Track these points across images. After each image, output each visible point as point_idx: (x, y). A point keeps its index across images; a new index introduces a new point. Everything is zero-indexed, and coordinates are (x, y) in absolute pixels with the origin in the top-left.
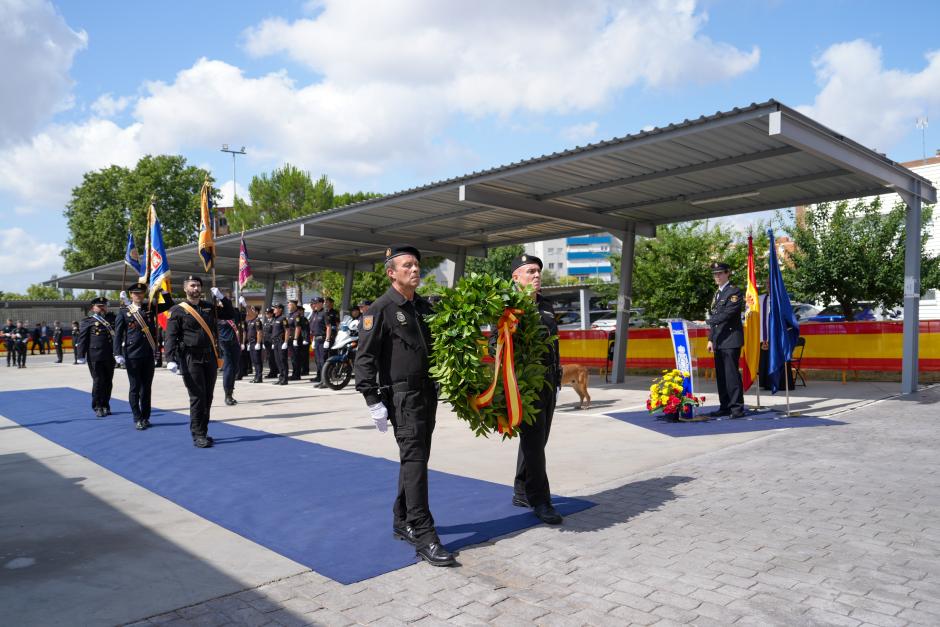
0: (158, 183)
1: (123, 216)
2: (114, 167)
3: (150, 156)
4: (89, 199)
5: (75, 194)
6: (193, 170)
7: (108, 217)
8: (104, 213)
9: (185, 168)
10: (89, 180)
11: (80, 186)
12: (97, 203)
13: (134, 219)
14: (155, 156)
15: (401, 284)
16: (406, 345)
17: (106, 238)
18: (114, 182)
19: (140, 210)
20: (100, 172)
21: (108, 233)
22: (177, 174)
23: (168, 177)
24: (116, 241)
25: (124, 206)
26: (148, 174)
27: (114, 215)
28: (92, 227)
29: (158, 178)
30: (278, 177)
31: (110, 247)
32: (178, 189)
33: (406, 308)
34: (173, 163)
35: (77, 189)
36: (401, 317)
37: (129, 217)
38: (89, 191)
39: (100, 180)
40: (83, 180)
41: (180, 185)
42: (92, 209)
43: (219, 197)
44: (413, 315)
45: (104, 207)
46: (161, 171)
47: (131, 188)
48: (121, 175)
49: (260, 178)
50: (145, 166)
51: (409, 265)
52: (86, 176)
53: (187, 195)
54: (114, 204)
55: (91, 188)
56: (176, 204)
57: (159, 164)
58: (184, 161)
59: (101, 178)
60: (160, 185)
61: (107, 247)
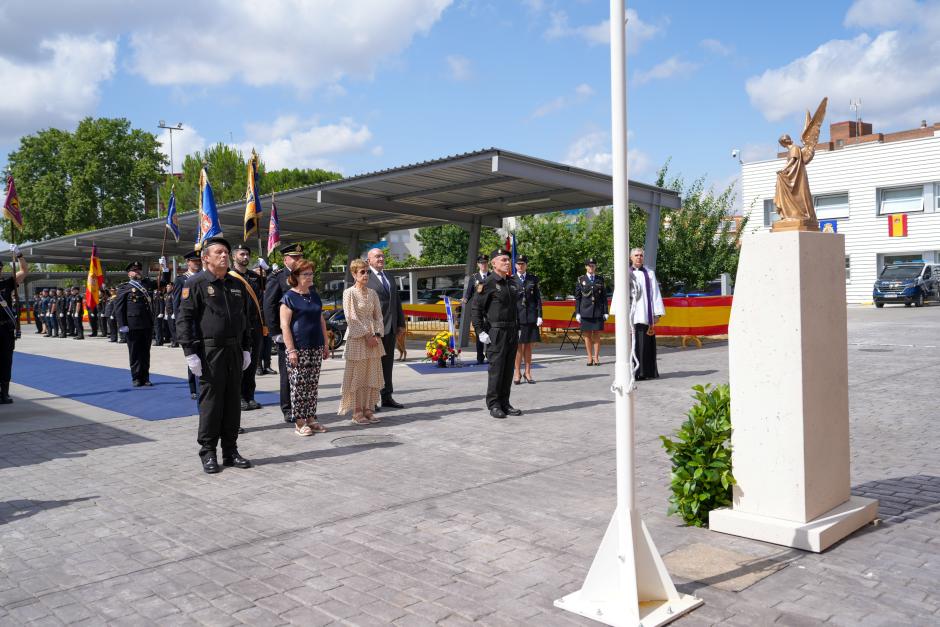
0: (100, 147)
1: (63, 183)
2: (53, 130)
3: (91, 119)
4: (27, 165)
5: (12, 159)
6: (137, 134)
7: (47, 185)
8: (44, 179)
9: (129, 132)
10: (27, 145)
11: (17, 151)
12: (36, 169)
13: (75, 186)
14: (96, 118)
15: (213, 265)
16: (213, 312)
17: (45, 207)
18: (54, 147)
19: (81, 177)
20: (38, 136)
21: (48, 201)
22: (120, 138)
23: (111, 142)
24: (57, 210)
25: (64, 172)
26: (90, 139)
27: (54, 182)
28: (30, 195)
29: (100, 143)
30: (211, 155)
31: (50, 216)
32: (122, 155)
33: (217, 284)
34: (116, 128)
35: (14, 154)
36: (211, 290)
37: (70, 183)
38: (27, 156)
39: (38, 144)
40: (21, 145)
41: (124, 150)
42: (31, 175)
43: (166, 163)
44: (221, 289)
45: (43, 173)
46: (104, 136)
47: (71, 154)
48: (61, 140)
49: (193, 156)
50: (86, 130)
51: (220, 252)
52: (23, 141)
53: (131, 161)
54: (53, 170)
55: (29, 153)
56: (120, 171)
57: (101, 127)
58: (128, 124)
59: (40, 143)
60: (103, 149)
61: (47, 216)
